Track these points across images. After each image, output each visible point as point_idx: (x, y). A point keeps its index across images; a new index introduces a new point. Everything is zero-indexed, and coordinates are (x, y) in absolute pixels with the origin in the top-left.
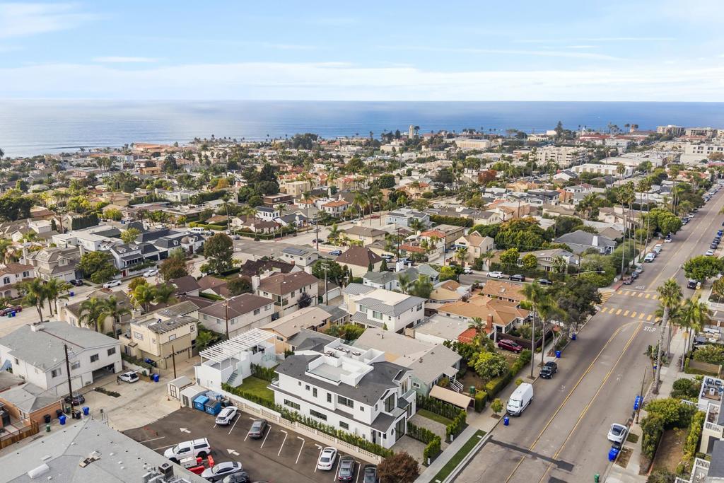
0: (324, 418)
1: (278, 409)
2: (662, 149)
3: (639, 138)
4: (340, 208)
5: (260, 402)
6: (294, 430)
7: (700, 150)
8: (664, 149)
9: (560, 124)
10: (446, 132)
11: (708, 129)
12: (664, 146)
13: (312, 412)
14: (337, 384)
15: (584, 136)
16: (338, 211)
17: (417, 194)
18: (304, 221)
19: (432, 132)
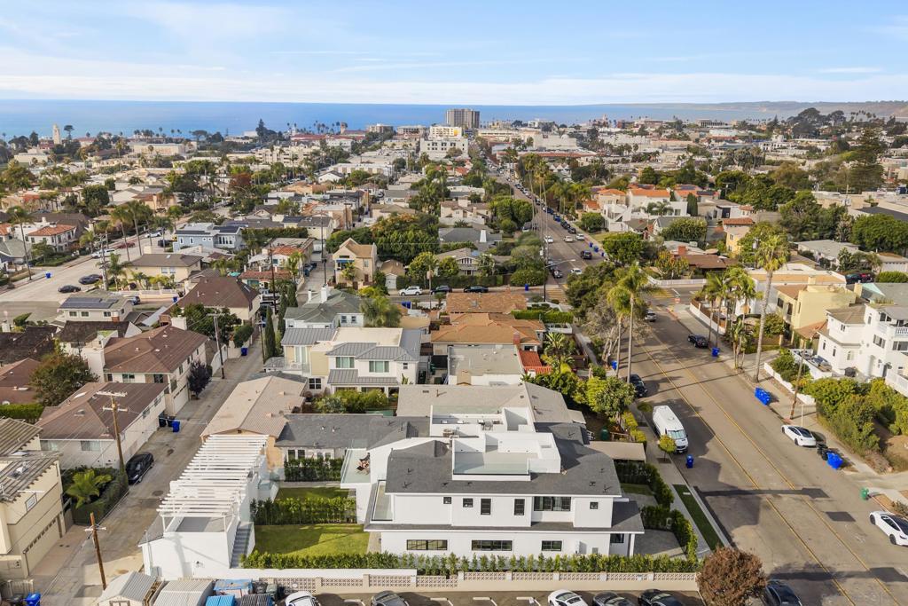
0: (506, 545)
1: (408, 563)
2: (392, 147)
3: (359, 138)
4: (63, 237)
5: (358, 562)
6: (455, 589)
7: (434, 147)
8: (395, 148)
9: (261, 123)
10: (110, 135)
11: (419, 127)
12: (394, 144)
13: (476, 545)
14: (528, 478)
15: (296, 136)
16: (60, 241)
17: (160, 210)
18: (10, 263)
19: (88, 135)
